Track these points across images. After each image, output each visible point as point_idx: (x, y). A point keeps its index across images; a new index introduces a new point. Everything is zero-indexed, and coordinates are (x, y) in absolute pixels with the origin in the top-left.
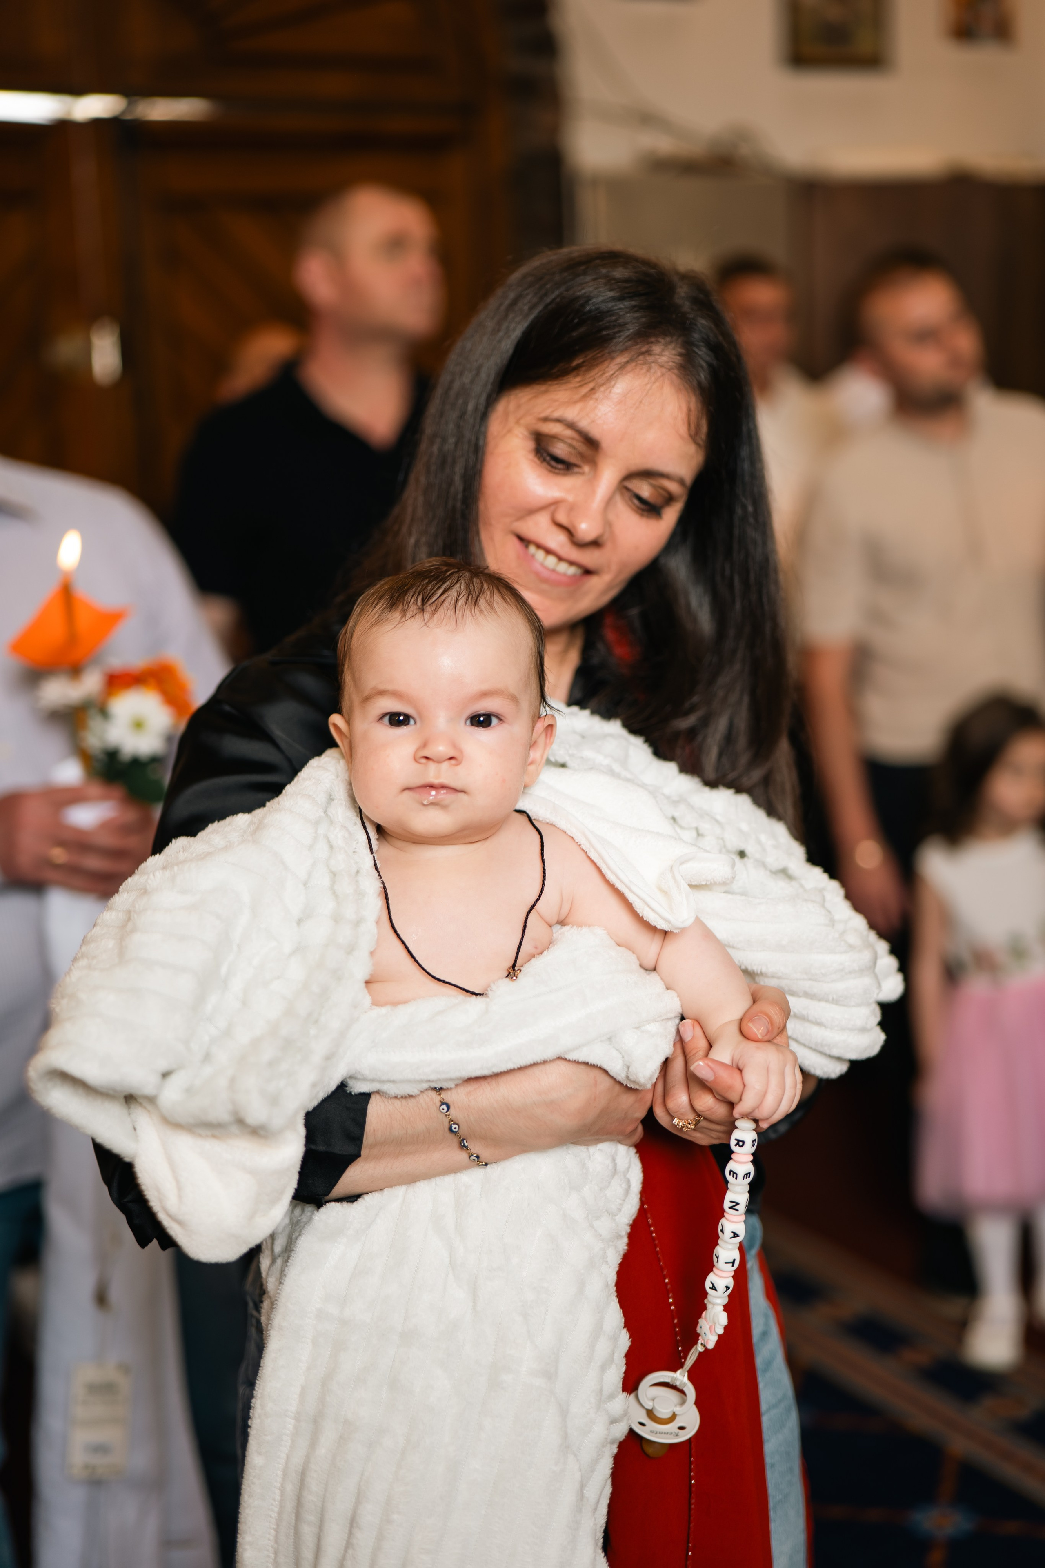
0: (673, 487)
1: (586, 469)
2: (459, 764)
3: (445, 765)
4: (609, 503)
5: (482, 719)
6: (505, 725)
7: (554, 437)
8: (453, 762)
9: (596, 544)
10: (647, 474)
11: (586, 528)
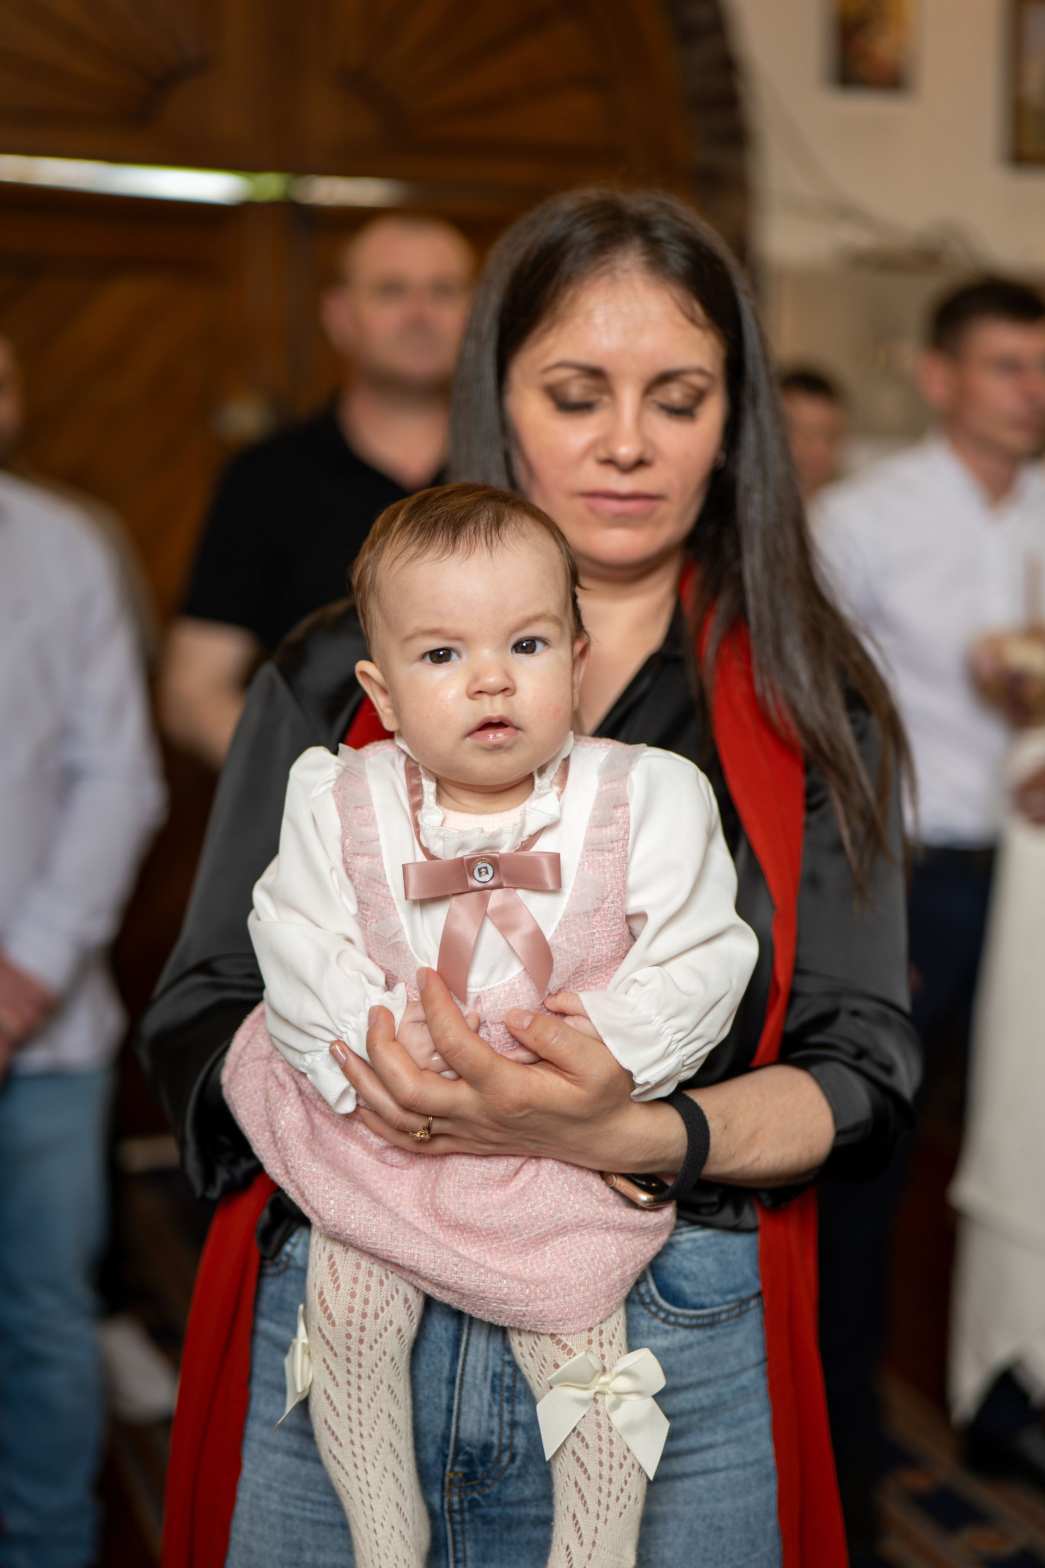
0: (698, 381)
1: (606, 399)
2: (514, 693)
3: (499, 698)
4: (639, 419)
5: (524, 644)
6: (551, 650)
7: (563, 383)
8: (507, 693)
9: (641, 463)
10: (665, 378)
11: (626, 451)
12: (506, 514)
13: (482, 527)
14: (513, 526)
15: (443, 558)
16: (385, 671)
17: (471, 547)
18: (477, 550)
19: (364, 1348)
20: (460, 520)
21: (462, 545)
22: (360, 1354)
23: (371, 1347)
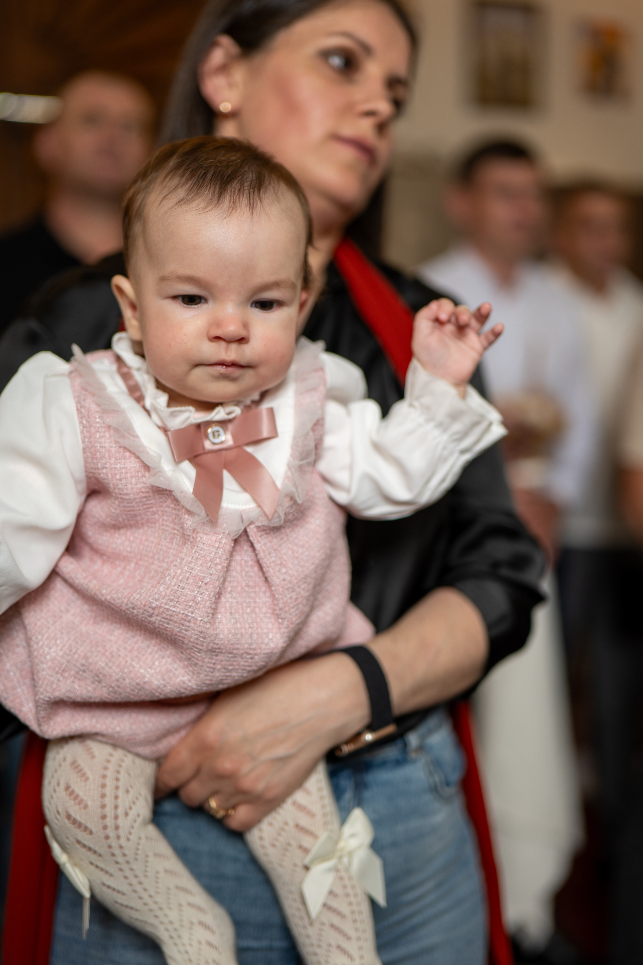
2: (247, 342)
5: (265, 304)
6: (284, 311)
8: (241, 342)
12: (267, 175)
13: (246, 188)
14: (272, 190)
15: (208, 209)
16: (137, 288)
17: (234, 206)
18: (238, 211)
19: (123, 842)
20: (227, 178)
21: (226, 201)
22: (121, 847)
23: (128, 839)
